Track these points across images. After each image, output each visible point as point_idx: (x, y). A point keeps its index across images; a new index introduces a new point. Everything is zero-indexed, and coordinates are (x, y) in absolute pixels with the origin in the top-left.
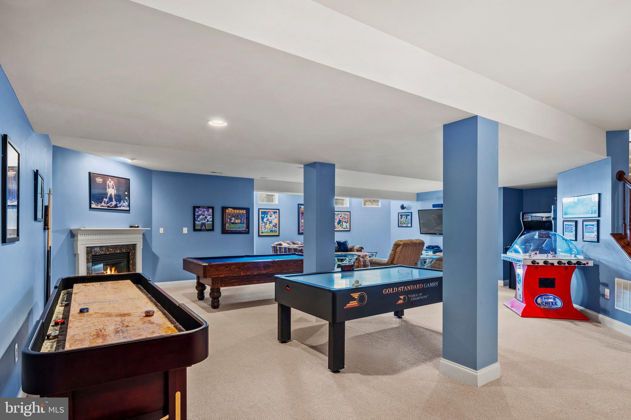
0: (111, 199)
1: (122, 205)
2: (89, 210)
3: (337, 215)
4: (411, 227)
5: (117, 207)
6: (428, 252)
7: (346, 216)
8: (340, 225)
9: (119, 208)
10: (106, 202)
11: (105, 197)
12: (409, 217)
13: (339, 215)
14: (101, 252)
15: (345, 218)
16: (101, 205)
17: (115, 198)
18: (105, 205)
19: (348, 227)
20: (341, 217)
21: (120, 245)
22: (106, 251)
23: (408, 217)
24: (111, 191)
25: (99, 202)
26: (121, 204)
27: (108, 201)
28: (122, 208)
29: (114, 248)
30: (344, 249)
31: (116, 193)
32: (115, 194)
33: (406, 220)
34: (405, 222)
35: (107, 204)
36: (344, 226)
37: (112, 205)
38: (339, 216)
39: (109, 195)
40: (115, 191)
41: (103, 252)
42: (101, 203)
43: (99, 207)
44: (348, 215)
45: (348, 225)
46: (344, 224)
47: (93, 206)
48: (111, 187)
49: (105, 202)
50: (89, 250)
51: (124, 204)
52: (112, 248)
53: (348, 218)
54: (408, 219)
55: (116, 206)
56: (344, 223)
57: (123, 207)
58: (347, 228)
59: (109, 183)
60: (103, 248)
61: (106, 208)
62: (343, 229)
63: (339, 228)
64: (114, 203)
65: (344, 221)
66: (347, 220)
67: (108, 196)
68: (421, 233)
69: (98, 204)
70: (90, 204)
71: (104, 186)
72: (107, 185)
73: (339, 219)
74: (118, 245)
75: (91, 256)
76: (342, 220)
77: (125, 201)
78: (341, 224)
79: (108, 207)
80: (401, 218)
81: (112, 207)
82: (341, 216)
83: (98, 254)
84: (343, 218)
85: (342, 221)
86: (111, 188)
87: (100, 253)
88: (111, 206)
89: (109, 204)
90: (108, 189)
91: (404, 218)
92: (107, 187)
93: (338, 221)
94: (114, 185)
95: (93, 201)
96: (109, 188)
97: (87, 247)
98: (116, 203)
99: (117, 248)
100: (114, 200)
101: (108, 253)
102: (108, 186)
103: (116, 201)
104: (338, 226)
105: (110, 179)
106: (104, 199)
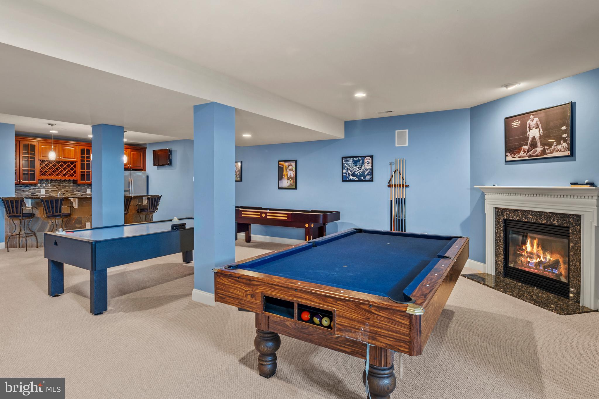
0: (534, 145)
1: (555, 148)
2: (505, 164)
5: (546, 154)
9: (548, 156)
10: (526, 151)
11: (525, 143)
14: (515, 217)
16: (519, 155)
17: (541, 142)
18: (525, 154)
21: (546, 212)
22: (522, 217)
24: (534, 133)
25: (516, 152)
26: (553, 147)
27: (529, 149)
28: (555, 154)
29: (535, 216)
31: (543, 133)
32: (542, 135)
35: (528, 152)
37: (537, 153)
39: (530, 139)
40: (541, 131)
41: (518, 218)
42: (519, 152)
43: (517, 159)
47: (509, 158)
48: (533, 127)
49: (524, 152)
50: (499, 212)
51: (560, 147)
52: (532, 215)
55: (544, 152)
57: (556, 152)
59: (531, 122)
60: (518, 213)
61: (527, 158)
64: (539, 149)
67: (529, 142)
69: (515, 155)
70: (506, 156)
71: (524, 128)
72: (528, 126)
74: (542, 212)
75: (502, 219)
77: (562, 142)
79: (530, 156)
81: (537, 155)
83: (511, 219)
86: (534, 129)
87: (513, 219)
88: (534, 155)
89: (531, 153)
90: (528, 132)
92: (528, 129)
94: (539, 123)
95: (508, 153)
96: (530, 129)
97: (496, 208)
98: (542, 149)
99: (540, 216)
100: (539, 144)
101: (526, 220)
102: (530, 127)
103: (543, 145)
105: (532, 116)
106: (524, 147)
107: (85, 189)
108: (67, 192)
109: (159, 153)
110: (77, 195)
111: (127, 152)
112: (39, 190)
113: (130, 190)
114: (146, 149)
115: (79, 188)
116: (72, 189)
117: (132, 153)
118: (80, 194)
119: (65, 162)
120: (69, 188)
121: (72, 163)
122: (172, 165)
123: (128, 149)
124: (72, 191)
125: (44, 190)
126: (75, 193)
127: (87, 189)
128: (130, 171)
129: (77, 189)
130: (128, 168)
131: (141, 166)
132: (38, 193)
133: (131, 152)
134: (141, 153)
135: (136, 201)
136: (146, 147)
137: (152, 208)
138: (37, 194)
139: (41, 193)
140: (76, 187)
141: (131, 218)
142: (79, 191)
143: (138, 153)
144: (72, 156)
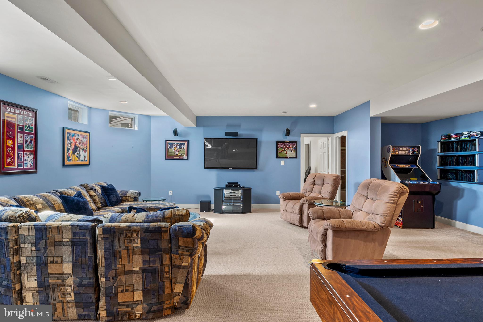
3: (73, 136)
4: (188, 159)
6: (234, 191)
7: (85, 139)
8: (76, 155)
12: (185, 147)
13: (75, 136)
15: (83, 143)
19: (87, 158)
20: (77, 140)
23: (182, 146)
30: (117, 199)
33: (179, 150)
34: (177, 152)
36: (82, 158)
38: (75, 138)
44: (87, 138)
45: (87, 154)
46: (82, 153)
53: (87, 144)
54: (182, 150)
56: (81, 151)
58: (86, 161)
62: (79, 162)
63: (75, 161)
65: (82, 147)
66: (85, 147)
68: (205, 168)
73: (75, 144)
76: (79, 145)
78: (78, 152)
80: (171, 147)
82: (77, 138)
84: (80, 142)
85: (78, 148)
91: (177, 147)
93: (73, 147)
104: (73, 156)
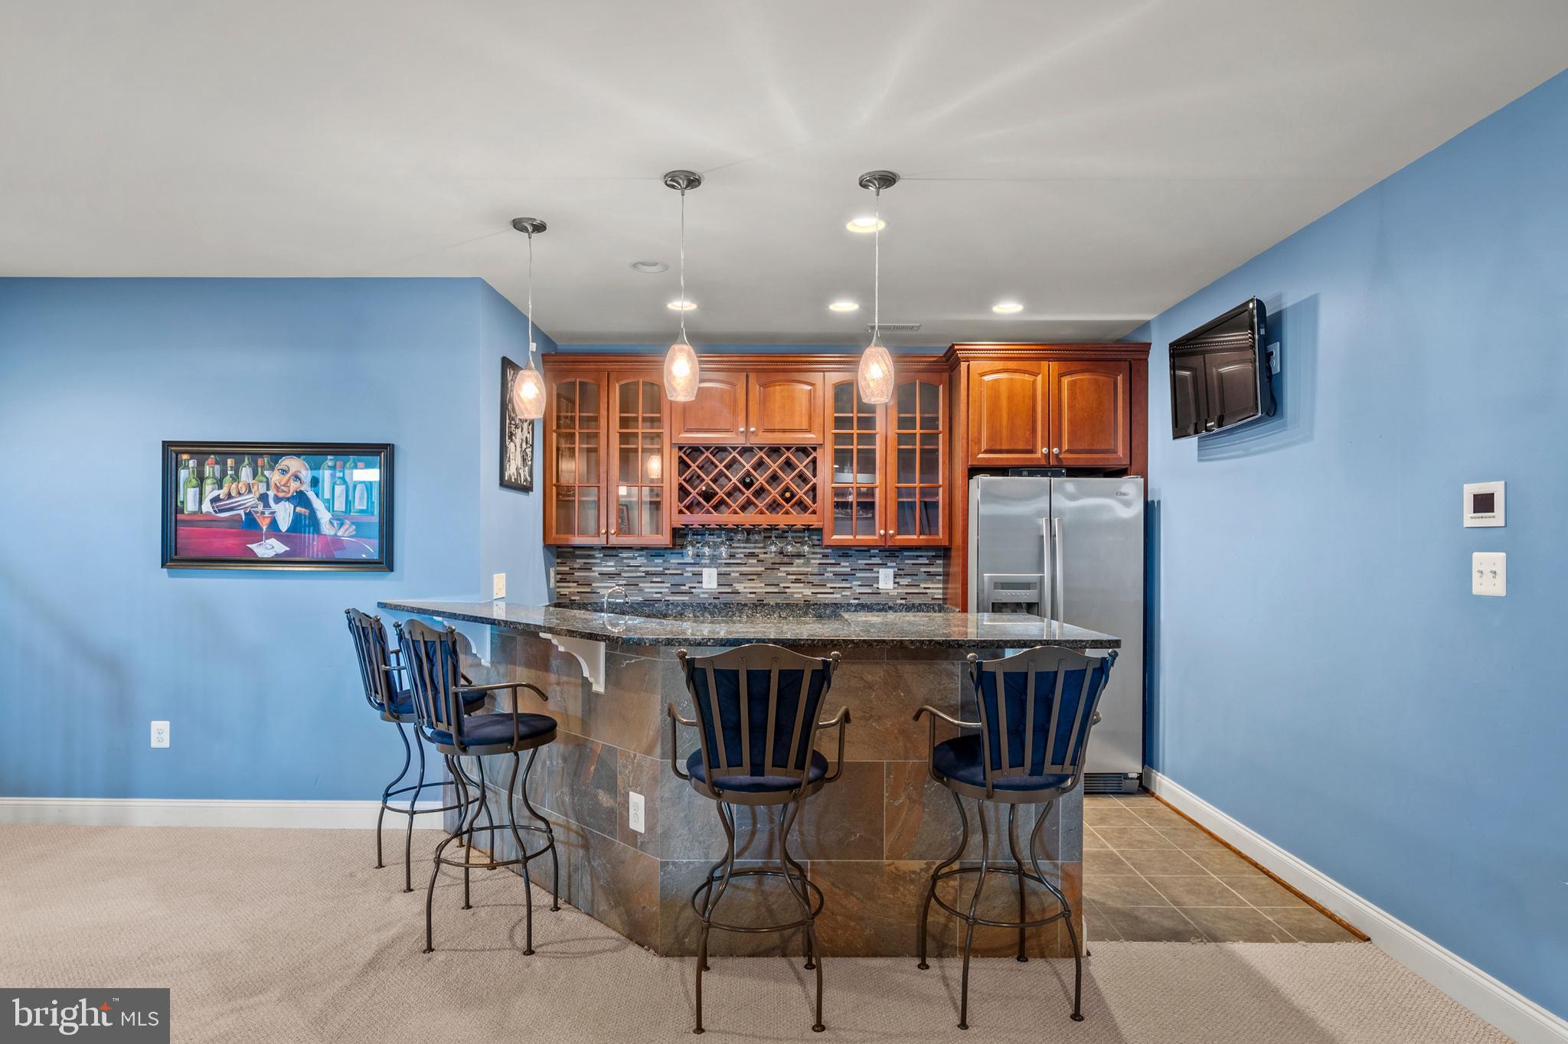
107: (869, 568)
108: (797, 581)
109: (1225, 370)
110: (839, 596)
111: (1039, 378)
112: (696, 569)
113: (1042, 579)
114: (1147, 352)
115: (845, 566)
116: (816, 571)
117: (1066, 380)
118: (849, 594)
119: (774, 451)
120: (807, 564)
121: (804, 450)
122: (1282, 415)
123: (1044, 364)
124: (816, 579)
125: (714, 572)
126: (829, 585)
127: (881, 570)
128: (1046, 479)
129: (838, 569)
130: (1043, 462)
131: (1116, 453)
132: (694, 582)
133: (1061, 375)
134: (1120, 378)
135: (951, 675)
136: (1146, 340)
137: (1017, 762)
138: (690, 588)
139: (705, 585)
140: (833, 562)
141: (909, 798)
142: (844, 577)
143: (1102, 378)
144: (797, 419)
